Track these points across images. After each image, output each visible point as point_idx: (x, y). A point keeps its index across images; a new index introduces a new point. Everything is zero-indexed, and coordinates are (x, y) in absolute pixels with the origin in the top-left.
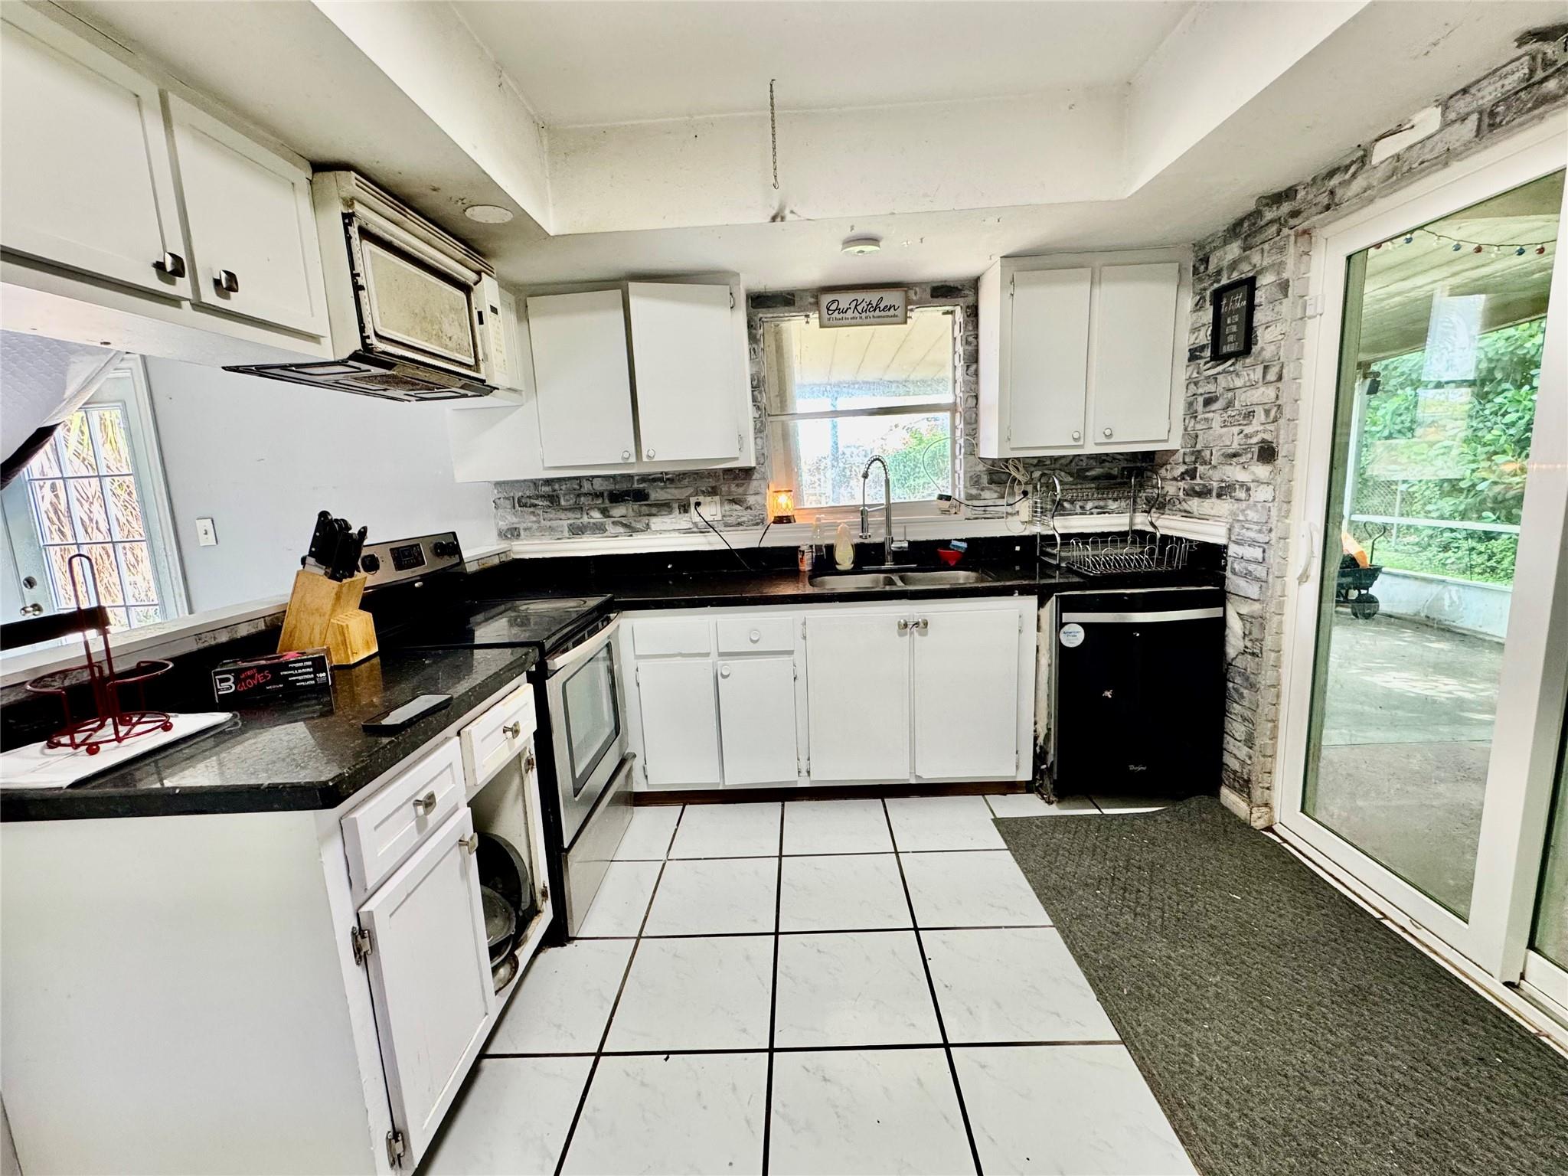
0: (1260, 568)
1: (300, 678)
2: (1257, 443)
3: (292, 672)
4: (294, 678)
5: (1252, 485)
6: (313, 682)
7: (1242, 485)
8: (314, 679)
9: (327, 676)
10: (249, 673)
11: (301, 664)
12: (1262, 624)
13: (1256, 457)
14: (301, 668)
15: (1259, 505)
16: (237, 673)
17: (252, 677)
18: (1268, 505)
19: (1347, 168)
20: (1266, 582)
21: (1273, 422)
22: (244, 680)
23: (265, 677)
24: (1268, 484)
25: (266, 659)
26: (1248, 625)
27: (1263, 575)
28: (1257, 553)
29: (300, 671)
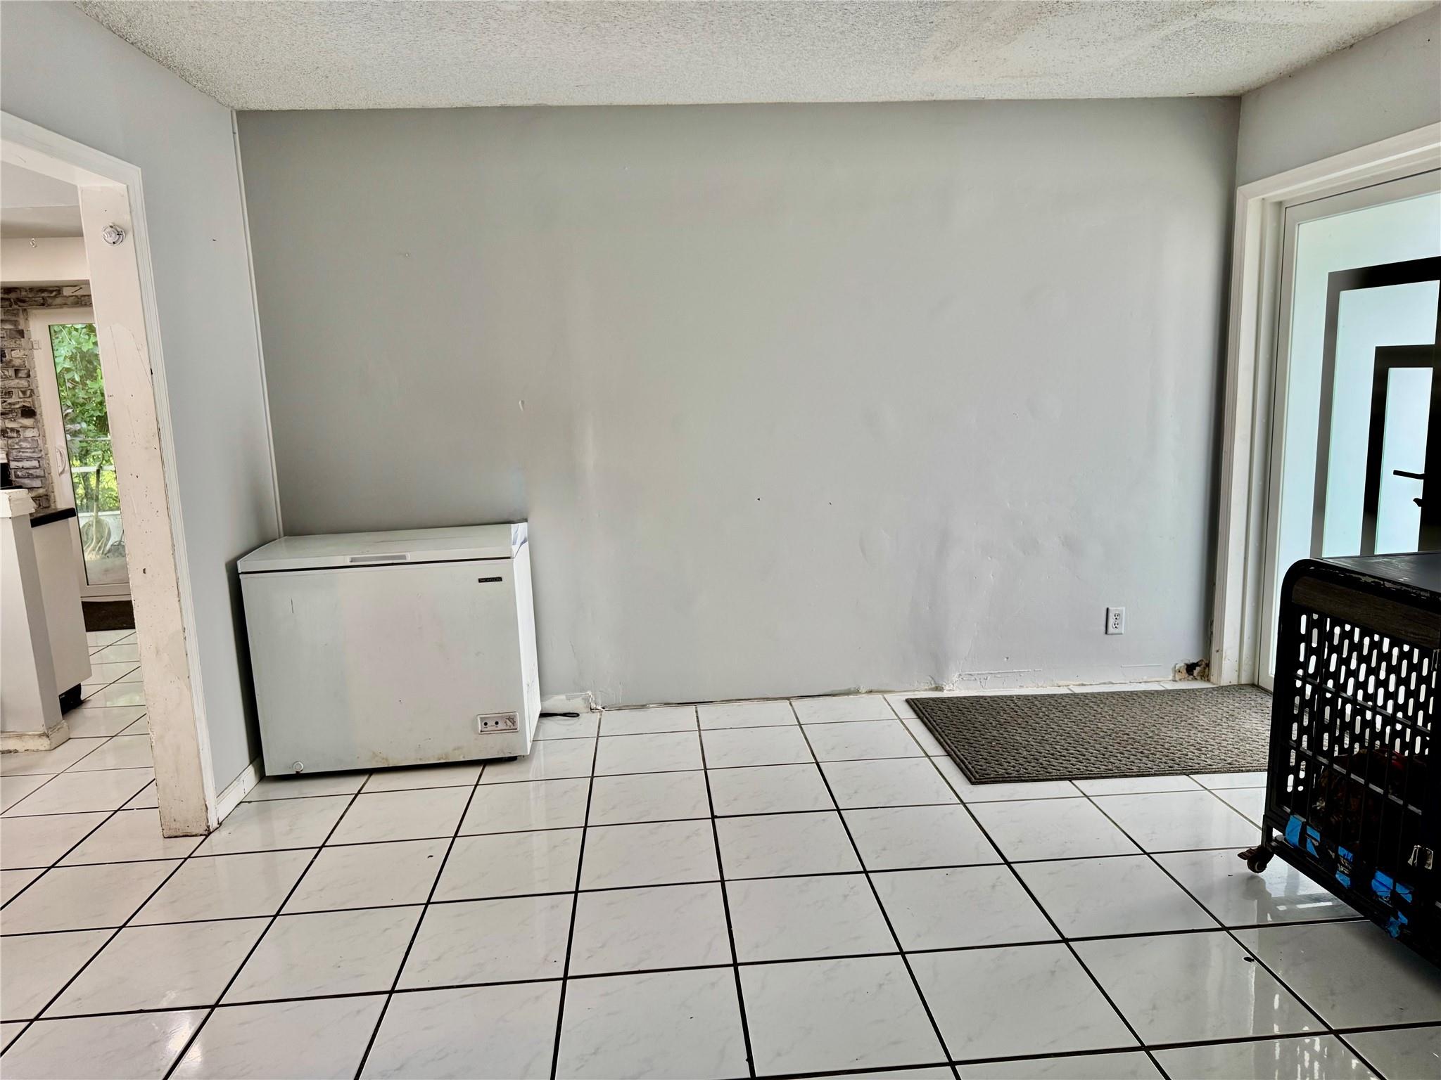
0: (38, 471)
2: (20, 408)
5: (20, 429)
7: (12, 430)
12: (47, 499)
13: (20, 415)
15: (29, 439)
18: (35, 438)
19: (52, 292)
20: (44, 477)
21: (29, 397)
24: (33, 428)
26: (38, 502)
27: (42, 474)
28: (35, 463)
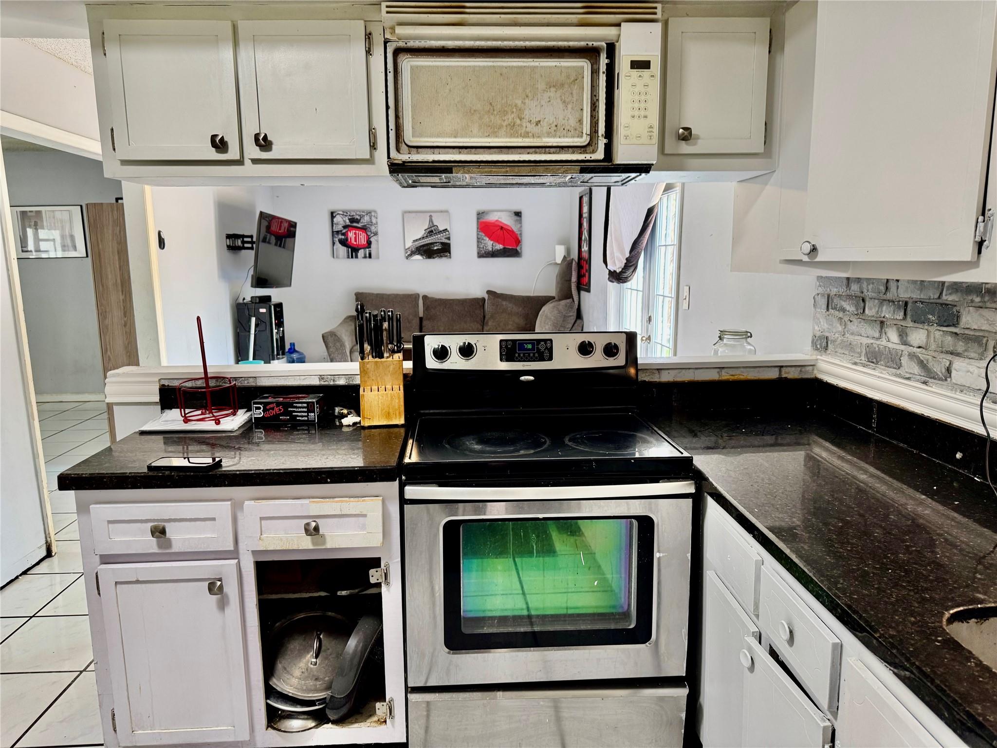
1: (299, 414)
3: (295, 409)
4: (296, 414)
6: (306, 418)
8: (307, 416)
9: (315, 415)
10: (271, 406)
11: (300, 405)
14: (300, 407)
16: (265, 405)
17: (273, 409)
22: (268, 410)
23: (280, 410)
25: (284, 398)
29: (300, 410)
